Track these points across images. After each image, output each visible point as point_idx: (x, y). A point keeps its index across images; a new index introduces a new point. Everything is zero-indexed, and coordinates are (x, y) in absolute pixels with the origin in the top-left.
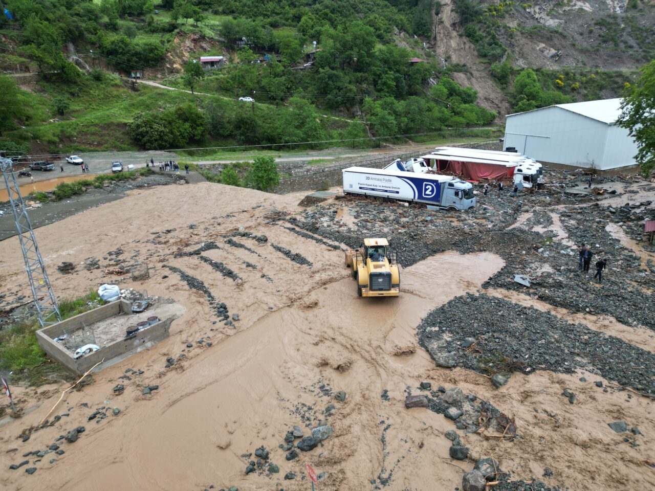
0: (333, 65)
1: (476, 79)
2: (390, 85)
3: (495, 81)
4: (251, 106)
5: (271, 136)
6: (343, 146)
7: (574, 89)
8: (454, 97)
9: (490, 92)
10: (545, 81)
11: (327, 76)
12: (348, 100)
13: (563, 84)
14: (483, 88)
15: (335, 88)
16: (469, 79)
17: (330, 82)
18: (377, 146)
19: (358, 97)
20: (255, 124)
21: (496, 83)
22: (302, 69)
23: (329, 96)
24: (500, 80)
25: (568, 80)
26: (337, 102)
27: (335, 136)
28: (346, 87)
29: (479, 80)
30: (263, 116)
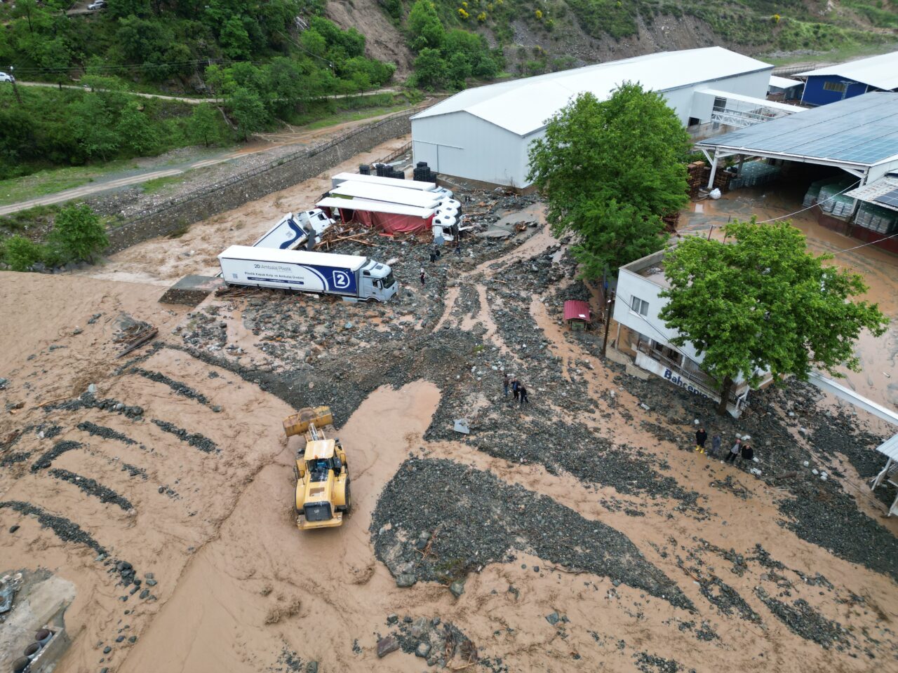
0: (140, 10)
1: (359, 10)
2: (239, 36)
3: (385, 13)
4: (11, 91)
5: (66, 144)
6: (190, 144)
7: (481, 22)
8: (335, 47)
9: (381, 31)
10: (447, 11)
11: (135, 31)
12: (180, 69)
13: (467, 14)
14: (370, 25)
15: (154, 49)
16: (349, 12)
17: (144, 41)
18: (243, 141)
19: (195, 62)
20: (30, 127)
21: (387, 16)
22: (86, 15)
23: (147, 64)
24: (390, 11)
25: (473, 7)
26: (162, 72)
27: (173, 129)
28: (172, 48)
29: (363, 12)
30: (40, 109)
